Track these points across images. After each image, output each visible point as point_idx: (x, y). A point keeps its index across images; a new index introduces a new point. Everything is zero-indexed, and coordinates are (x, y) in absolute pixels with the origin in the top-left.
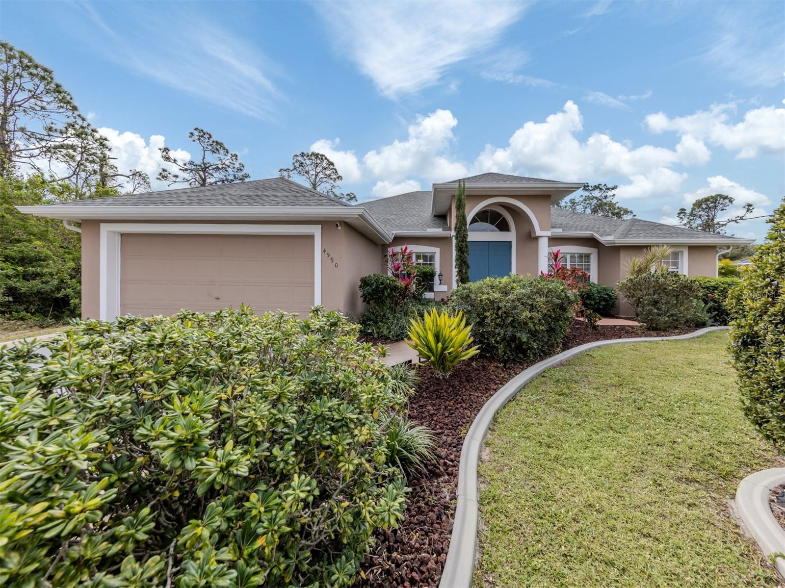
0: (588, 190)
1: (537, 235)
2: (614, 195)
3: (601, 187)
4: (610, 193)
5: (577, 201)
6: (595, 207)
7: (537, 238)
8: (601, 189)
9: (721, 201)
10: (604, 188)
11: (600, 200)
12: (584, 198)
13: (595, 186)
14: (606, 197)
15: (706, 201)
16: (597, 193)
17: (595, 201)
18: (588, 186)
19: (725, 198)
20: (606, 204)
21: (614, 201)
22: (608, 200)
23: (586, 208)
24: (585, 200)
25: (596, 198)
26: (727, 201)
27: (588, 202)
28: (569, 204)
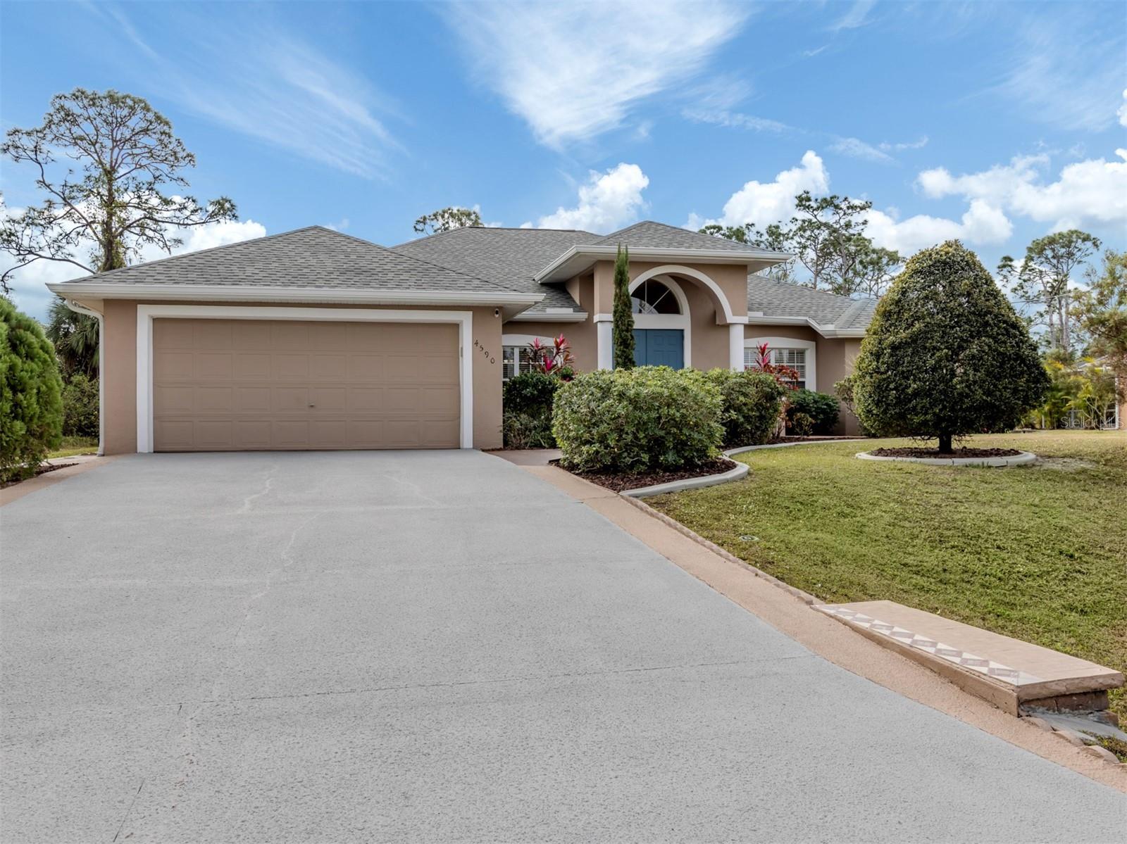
0: (809, 207)
1: (728, 321)
2: (865, 222)
3: (836, 202)
4: (857, 218)
5: (784, 230)
6: (825, 246)
7: (727, 326)
8: (837, 207)
9: (1079, 244)
10: (844, 206)
11: (835, 231)
12: (799, 223)
13: (825, 200)
14: (848, 225)
15: (1050, 243)
16: (826, 216)
17: (824, 234)
18: (809, 199)
19: (1086, 239)
20: (849, 239)
21: (865, 235)
22: (851, 231)
23: (805, 247)
24: (802, 229)
25: (826, 225)
26: (1089, 244)
27: (808, 233)
28: (766, 236)
